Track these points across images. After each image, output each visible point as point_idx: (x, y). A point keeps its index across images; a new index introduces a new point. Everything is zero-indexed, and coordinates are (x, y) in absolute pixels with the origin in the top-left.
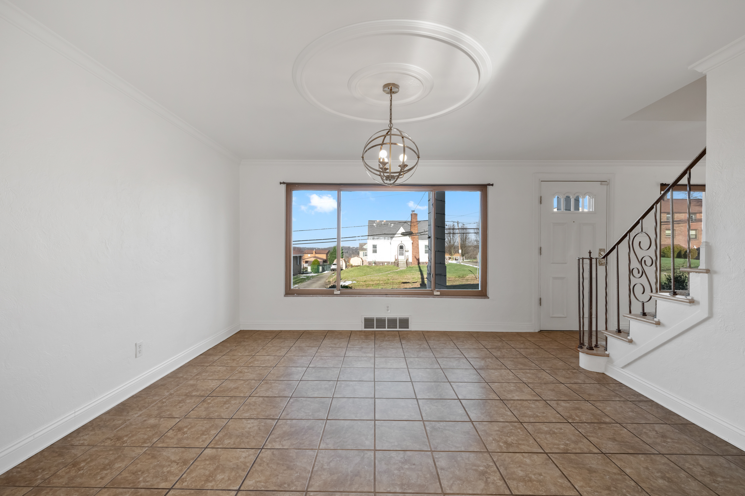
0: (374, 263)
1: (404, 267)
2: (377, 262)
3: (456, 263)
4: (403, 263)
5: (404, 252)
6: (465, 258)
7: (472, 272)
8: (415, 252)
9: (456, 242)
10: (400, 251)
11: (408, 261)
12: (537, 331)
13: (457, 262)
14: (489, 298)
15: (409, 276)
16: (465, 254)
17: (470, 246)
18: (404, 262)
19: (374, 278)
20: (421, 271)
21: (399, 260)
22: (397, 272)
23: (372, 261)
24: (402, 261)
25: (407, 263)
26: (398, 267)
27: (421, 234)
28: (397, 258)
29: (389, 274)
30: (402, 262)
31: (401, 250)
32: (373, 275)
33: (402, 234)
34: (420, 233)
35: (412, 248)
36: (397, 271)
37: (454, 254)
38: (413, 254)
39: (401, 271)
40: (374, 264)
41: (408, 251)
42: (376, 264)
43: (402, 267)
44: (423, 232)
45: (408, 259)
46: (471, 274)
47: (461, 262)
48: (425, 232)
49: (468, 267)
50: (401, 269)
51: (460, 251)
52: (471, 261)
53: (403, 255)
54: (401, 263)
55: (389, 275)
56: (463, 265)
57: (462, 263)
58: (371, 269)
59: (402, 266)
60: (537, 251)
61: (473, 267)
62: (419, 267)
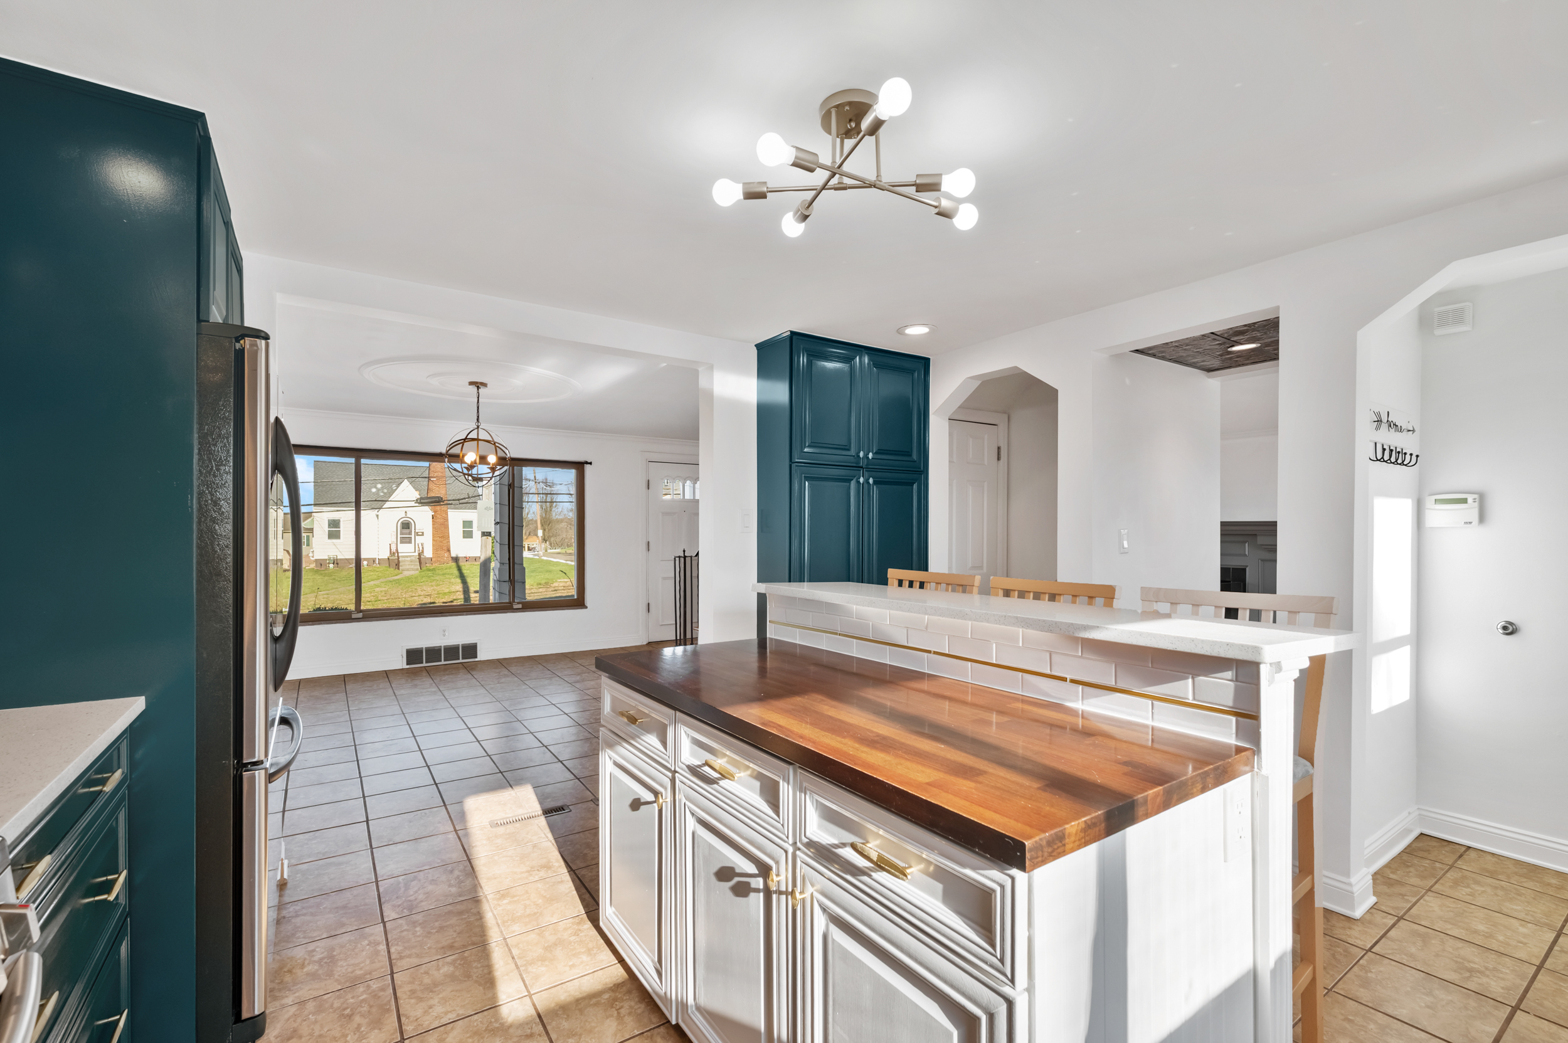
0: (334, 564)
1: (413, 570)
2: (340, 559)
3: (531, 556)
4: (411, 562)
5: (413, 536)
6: (551, 544)
7: (565, 574)
8: (441, 536)
9: (531, 512)
10: (401, 534)
11: (422, 556)
12: (645, 643)
13: (535, 555)
14: (586, 607)
15: (429, 590)
16: (549, 537)
17: (559, 521)
18: (413, 558)
19: (337, 597)
20: (462, 577)
21: (400, 555)
22: (398, 582)
23: (327, 558)
24: (407, 557)
25: (420, 559)
26: (399, 569)
27: (461, 501)
28: (394, 549)
29: (378, 586)
30: (406, 559)
31: (407, 531)
32: (333, 591)
33: (417, 500)
34: (459, 500)
35: (433, 528)
36: (398, 580)
37: (527, 539)
38: (435, 539)
39: (409, 579)
40: (331, 566)
41: (423, 533)
42: (337, 564)
43: (408, 570)
44: (465, 499)
45: (423, 552)
46: (564, 578)
47: (542, 555)
48: (469, 498)
49: (557, 564)
50: (407, 573)
51: (540, 533)
52: (563, 551)
53: (410, 542)
54: (405, 561)
55: (377, 589)
56: (547, 560)
57: (544, 556)
58: (326, 578)
59: (408, 567)
60: (644, 547)
61: (567, 565)
62: (459, 569)
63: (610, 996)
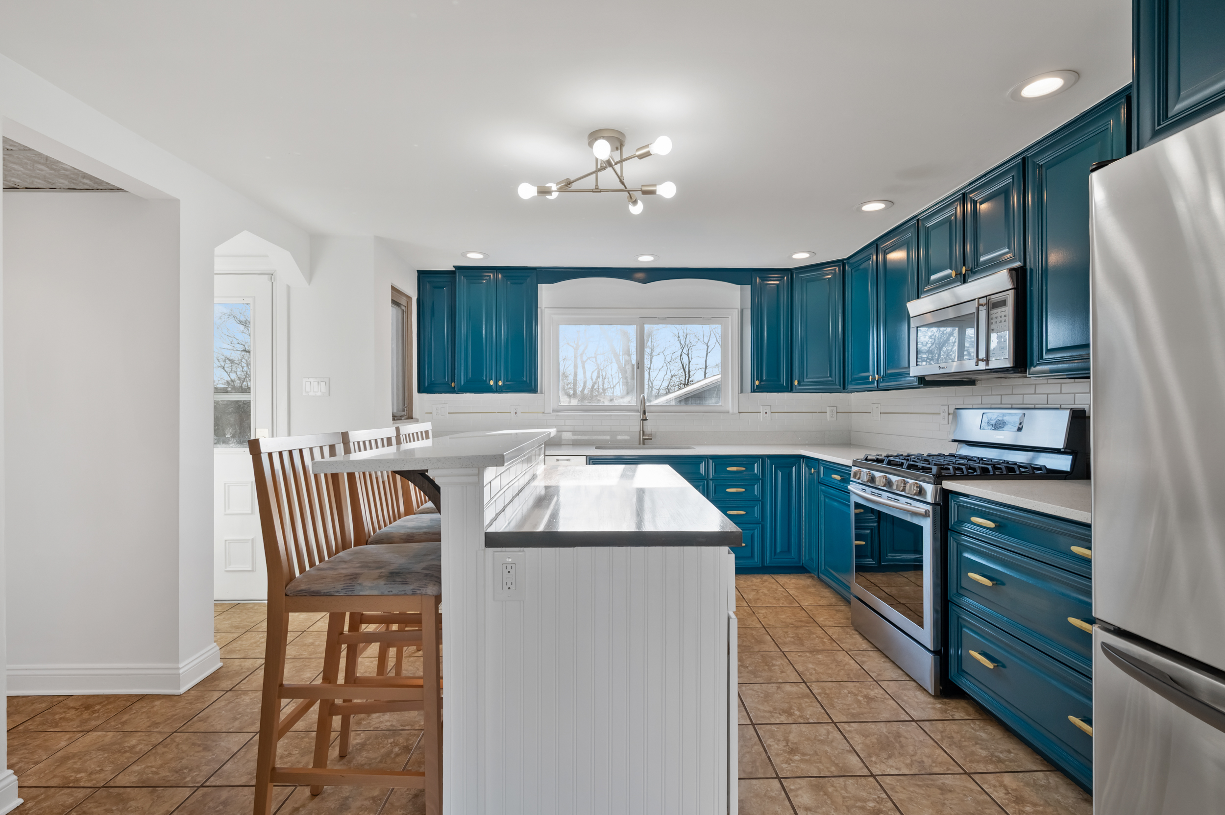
63: (793, 757)
